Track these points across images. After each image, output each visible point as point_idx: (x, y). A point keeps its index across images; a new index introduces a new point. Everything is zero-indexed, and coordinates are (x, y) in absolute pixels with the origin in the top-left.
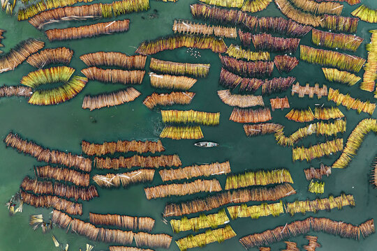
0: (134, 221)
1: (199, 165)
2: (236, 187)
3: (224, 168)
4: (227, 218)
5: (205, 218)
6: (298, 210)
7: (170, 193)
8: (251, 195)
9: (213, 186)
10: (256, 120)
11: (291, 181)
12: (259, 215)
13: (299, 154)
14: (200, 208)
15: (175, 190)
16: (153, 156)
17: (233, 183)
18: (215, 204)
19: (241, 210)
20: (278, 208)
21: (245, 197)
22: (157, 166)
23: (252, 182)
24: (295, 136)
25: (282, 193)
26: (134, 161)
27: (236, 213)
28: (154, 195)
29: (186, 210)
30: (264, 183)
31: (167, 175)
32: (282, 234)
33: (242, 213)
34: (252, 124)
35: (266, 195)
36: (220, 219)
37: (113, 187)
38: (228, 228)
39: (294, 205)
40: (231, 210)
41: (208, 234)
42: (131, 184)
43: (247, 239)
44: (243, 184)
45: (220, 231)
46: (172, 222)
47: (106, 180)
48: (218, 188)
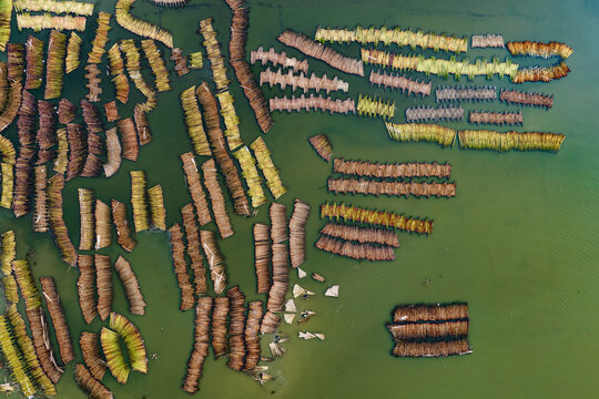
0: (260, 245)
1: (189, 185)
2: (207, 145)
3: (189, 161)
4: (242, 150)
5: (245, 173)
6: (224, 76)
7: (224, 212)
8: (213, 128)
9: (210, 168)
10: (133, 133)
11: (193, 88)
12: (234, 117)
13: (163, 84)
14: (236, 178)
15: (219, 207)
16: (186, 234)
17: (203, 147)
18: (229, 164)
19: (231, 136)
20: (224, 98)
21: (217, 134)
22: (195, 229)
23: (200, 128)
24: (145, 91)
25: (207, 96)
26: (194, 254)
27: (235, 141)
28: (228, 227)
29: (240, 192)
30: (199, 116)
31: (205, 218)
32: (252, 89)
33: (234, 134)
34: (138, 137)
35: (212, 112)
36: (244, 156)
37: (225, 272)
38: (253, 146)
39: (218, 82)
40: (233, 146)
41: (262, 167)
42: (219, 253)
43: (262, 126)
44: (203, 137)
45: (257, 154)
46: (255, 205)
47: (218, 281)
48: (211, 162)
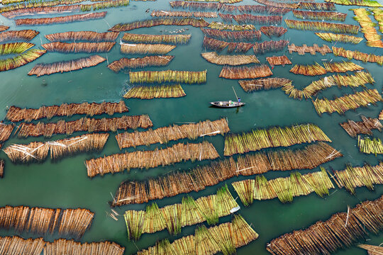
0: (53, 217)
1: (181, 125)
2: (241, 150)
3: (219, 127)
4: (233, 202)
5: (192, 203)
6: (358, 182)
7: (129, 165)
8: (269, 161)
9: (206, 152)
10: (253, 75)
11: (327, 139)
12: (292, 194)
13: (323, 106)
14: (183, 188)
15: (139, 159)
16: (110, 118)
17: (237, 145)
18: (209, 180)
19: (258, 186)
20: (321, 180)
21: (259, 165)
22: (113, 129)
23: (267, 144)
24: (310, 88)
25: (318, 156)
26: (79, 125)
27: (249, 192)
28: (101, 169)
29: (157, 191)
30: (286, 143)
31: (126, 140)
32: (348, 227)
33: (260, 193)
34: (250, 79)
35: (296, 161)
36: (223, 205)
38: (240, 222)
39: (347, 173)
40: (240, 187)
41: (200, 236)
42: (66, 155)
44: (252, 146)
45: (224, 228)
46: (128, 215)
48: (213, 154)
